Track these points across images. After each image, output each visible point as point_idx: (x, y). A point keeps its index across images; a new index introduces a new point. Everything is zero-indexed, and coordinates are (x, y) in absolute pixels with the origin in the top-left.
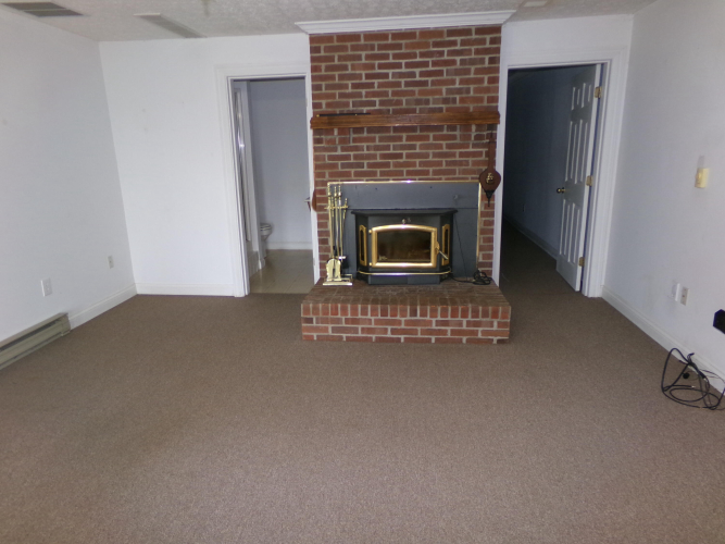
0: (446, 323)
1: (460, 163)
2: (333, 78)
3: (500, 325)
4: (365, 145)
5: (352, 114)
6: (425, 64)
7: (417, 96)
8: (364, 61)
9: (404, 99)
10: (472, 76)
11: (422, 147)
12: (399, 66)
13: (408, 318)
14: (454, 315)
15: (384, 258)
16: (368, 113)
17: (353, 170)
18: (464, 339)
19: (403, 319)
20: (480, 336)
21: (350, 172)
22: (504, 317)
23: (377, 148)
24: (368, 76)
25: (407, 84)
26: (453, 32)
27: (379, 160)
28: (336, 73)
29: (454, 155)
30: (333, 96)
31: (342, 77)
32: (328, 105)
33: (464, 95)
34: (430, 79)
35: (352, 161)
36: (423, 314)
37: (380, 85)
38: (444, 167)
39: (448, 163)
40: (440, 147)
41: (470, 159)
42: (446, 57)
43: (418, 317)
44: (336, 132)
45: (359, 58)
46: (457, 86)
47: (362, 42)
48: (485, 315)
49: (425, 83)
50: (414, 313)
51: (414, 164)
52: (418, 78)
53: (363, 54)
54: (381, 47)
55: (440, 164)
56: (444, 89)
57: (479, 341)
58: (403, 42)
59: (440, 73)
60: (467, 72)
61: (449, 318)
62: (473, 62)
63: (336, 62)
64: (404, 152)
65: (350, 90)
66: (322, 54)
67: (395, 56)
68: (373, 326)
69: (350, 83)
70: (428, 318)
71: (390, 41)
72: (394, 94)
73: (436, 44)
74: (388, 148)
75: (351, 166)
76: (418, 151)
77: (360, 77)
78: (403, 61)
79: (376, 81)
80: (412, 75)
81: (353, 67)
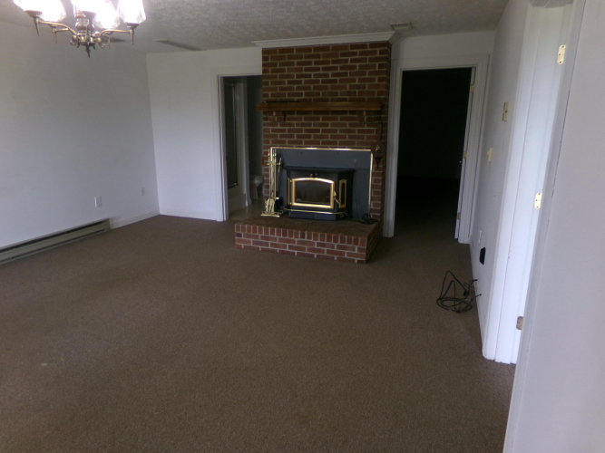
0: (323, 245)
1: (358, 137)
2: (275, 77)
3: (359, 249)
4: (295, 122)
5: (286, 101)
6: (336, 68)
7: (330, 90)
8: (295, 66)
9: (321, 92)
10: (367, 76)
11: (332, 125)
12: (318, 69)
13: (299, 239)
14: (329, 240)
15: (299, 200)
16: (298, 101)
17: (287, 140)
18: (336, 257)
19: (296, 240)
20: (346, 256)
21: (284, 141)
22: (362, 245)
23: (303, 125)
24: (298, 76)
25: (323, 82)
26: (355, 46)
27: (304, 133)
28: (278, 74)
29: (354, 131)
30: (276, 89)
31: (281, 77)
32: (273, 95)
33: (361, 90)
34: (338, 78)
35: (287, 133)
36: (309, 237)
37: (306, 82)
38: (347, 140)
39: (350, 137)
40: (345, 125)
41: (366, 135)
42: (349, 64)
43: (306, 239)
44: (274, 114)
45: (292, 64)
46: (357, 83)
47: (295, 53)
48: (349, 242)
49: (335, 81)
50: (303, 236)
51: (327, 137)
52: (330, 78)
53: (296, 61)
54: (307, 57)
55: (344, 137)
56: (348, 85)
57: (345, 259)
58: (321, 53)
59: (345, 74)
60: (364, 74)
61: (326, 242)
62: (367, 67)
63: (278, 67)
64: (321, 128)
65: (286, 85)
66: (270, 61)
67: (316, 63)
68: (277, 242)
69: (286, 80)
70: (312, 240)
71: (312, 53)
72: (315, 88)
73: (343, 55)
74: (310, 125)
75: (286, 136)
76: (329, 128)
77: (293, 76)
78: (321, 66)
79: (303, 80)
80: (327, 75)
81: (289, 70)
